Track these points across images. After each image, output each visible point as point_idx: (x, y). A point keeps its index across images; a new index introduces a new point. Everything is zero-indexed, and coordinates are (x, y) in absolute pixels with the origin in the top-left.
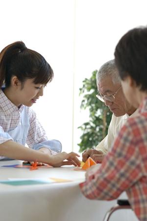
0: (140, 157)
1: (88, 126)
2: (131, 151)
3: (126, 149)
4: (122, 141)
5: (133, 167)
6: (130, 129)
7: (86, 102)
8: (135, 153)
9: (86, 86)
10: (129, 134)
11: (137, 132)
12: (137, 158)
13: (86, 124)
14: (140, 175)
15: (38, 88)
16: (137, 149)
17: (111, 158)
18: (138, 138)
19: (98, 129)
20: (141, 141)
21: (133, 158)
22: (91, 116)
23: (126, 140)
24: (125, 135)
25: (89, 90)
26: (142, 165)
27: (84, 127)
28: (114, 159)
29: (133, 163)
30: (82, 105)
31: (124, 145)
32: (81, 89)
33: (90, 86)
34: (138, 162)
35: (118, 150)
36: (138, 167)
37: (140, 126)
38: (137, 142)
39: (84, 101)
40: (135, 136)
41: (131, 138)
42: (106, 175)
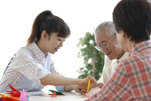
0: (131, 85)
1: (83, 70)
2: (124, 81)
3: (121, 80)
4: (118, 75)
5: (126, 92)
6: (124, 67)
7: (81, 53)
8: (127, 83)
9: (81, 42)
10: (123, 70)
11: (129, 69)
12: (129, 86)
13: (81, 69)
14: (131, 97)
15: (60, 40)
16: (129, 80)
17: (110, 85)
18: (130, 72)
19: (89, 72)
20: (132, 74)
21: (126, 86)
22: (84, 63)
23: (121, 74)
24: (121, 70)
25: (83, 45)
26: (132, 91)
27: (79, 71)
28: (112, 86)
29: (126, 89)
30: (78, 56)
31: (119, 77)
32: (77, 45)
33: (84, 43)
34: (129, 88)
35: (115, 80)
36: (130, 92)
37: (131, 64)
38: (129, 75)
39: (79, 53)
40: (128, 71)
41: (125, 72)
42: (106, 96)
